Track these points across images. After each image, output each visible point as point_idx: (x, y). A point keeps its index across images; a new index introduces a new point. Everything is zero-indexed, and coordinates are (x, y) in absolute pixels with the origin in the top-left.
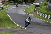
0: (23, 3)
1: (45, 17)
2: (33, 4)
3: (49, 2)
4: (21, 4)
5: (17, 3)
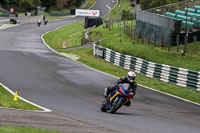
0: (36, 9)
2: (77, 14)
3: (138, 7)
4: (29, 14)
5: (12, 10)
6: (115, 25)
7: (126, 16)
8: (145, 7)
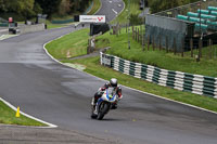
0: (37, 17)
1: (132, 73)
2: (81, 21)
4: (29, 23)
5: (11, 19)
6: (123, 31)
7: (134, 20)
8: (155, 10)
